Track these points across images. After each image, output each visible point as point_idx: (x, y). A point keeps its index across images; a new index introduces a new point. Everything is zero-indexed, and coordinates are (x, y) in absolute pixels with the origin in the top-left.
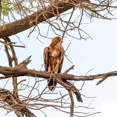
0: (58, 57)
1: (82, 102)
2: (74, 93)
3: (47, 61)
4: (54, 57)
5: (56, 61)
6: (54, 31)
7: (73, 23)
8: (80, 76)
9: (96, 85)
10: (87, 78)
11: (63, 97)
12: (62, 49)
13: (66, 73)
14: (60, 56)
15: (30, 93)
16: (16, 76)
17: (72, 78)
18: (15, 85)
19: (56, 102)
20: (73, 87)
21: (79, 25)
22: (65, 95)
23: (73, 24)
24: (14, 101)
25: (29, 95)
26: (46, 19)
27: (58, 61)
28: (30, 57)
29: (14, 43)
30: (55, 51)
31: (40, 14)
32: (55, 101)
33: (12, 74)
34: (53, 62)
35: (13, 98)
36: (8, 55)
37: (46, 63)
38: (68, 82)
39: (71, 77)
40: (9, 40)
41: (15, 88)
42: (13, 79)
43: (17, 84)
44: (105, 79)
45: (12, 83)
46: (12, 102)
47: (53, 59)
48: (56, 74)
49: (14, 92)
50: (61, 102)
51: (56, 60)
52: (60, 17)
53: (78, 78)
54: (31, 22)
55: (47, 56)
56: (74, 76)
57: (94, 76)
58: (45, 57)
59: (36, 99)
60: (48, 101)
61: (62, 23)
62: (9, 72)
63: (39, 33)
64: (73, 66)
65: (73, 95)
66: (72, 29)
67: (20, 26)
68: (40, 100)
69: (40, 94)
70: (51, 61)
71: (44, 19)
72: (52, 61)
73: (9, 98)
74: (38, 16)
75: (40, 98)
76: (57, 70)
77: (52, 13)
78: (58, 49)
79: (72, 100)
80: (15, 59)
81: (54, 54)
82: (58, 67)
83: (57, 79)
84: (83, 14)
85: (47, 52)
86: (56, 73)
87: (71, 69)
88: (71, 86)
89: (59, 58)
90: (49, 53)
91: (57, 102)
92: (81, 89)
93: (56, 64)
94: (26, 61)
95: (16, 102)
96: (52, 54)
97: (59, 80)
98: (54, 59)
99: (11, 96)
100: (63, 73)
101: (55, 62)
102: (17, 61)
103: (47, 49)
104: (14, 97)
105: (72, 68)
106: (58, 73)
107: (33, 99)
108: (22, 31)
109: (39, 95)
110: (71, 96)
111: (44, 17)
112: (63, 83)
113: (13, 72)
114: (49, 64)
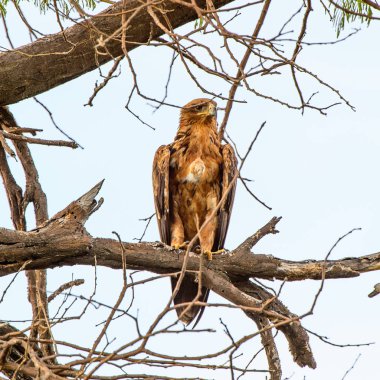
0: (211, 184)
1: (313, 365)
2: (278, 328)
3: (167, 201)
4: (194, 184)
5: (202, 199)
6: (194, 78)
7: (270, 43)
8: (304, 262)
9: (371, 295)
10: (331, 269)
11: (236, 345)
12: (225, 151)
13: (248, 249)
14: (221, 180)
15: (104, 332)
16: (43, 267)
17: (272, 269)
18: (40, 304)
19: (208, 367)
20: (276, 305)
21: (296, 51)
22: (246, 339)
23: (271, 46)
24: (37, 365)
25: (98, 342)
26: (163, 27)
27: (213, 202)
28: (99, 187)
29: (33, 132)
30: (199, 159)
31: (138, 9)
32: (204, 362)
33: (25, 260)
34: (194, 206)
35: (33, 355)
36: (10, 182)
37: (161, 211)
38: (253, 286)
39: (267, 265)
40: (10, 120)
41: (40, 313)
42: (32, 279)
43: (46, 300)
45: (26, 294)
46: (28, 370)
47: (193, 193)
48: (206, 256)
49: (35, 333)
50: (232, 367)
51: (205, 196)
52: (217, 19)
53: (296, 269)
54: (101, 42)
55: (166, 181)
56: (277, 261)
57: (358, 260)
58: (157, 186)
59: (125, 357)
60: (174, 362)
61: (226, 45)
62: (15, 251)
63: (136, 86)
64: (275, 221)
65: (275, 340)
66: (266, 72)
67: (55, 60)
68: (145, 362)
69: (144, 333)
70: (182, 199)
71: (156, 26)
72: (189, 203)
73: (15, 357)
74: (128, 16)
75: (142, 350)
76: (211, 237)
77: (186, 4)
78: (207, 151)
79: (273, 361)
80: (36, 196)
81: (195, 173)
82: (214, 228)
83: (211, 274)
84: (310, 9)
85: (166, 165)
86: (206, 248)
87: (268, 232)
88: (268, 301)
89: (216, 187)
90: (173, 171)
91: (214, 367)
92: (311, 313)
93: (203, 211)
94: (82, 203)
95: (44, 368)
96: (185, 174)
97: (217, 280)
98: (197, 194)
99: (25, 345)
100: (235, 251)
101: (199, 205)
102: (45, 204)
103: (167, 153)
104: (35, 349)
105: (270, 228)
106: (214, 249)
107: (114, 357)
108: (63, 81)
109: (141, 337)
110: (268, 344)
111: (152, 19)
112: (234, 289)
113: (31, 250)
114: (177, 215)
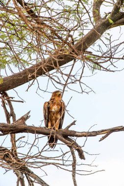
0: (58, 112)
1: (84, 159)
2: (76, 150)
3: (47, 116)
4: (54, 112)
5: (56, 116)
6: (54, 85)
7: (74, 76)
8: (82, 132)
9: (100, 141)
10: (89, 134)
11: (64, 154)
13: (68, 129)
14: (61, 111)
15: (30, 151)
16: (15, 133)
17: (74, 134)
18: (14, 143)
20: (75, 143)
21: (81, 78)
22: (67, 153)
24: (13, 159)
25: (28, 153)
26: (46, 72)
27: (59, 117)
29: (12, 98)
30: (56, 106)
31: (39, 67)
32: (56, 159)
33: (10, 131)
36: (6, 111)
37: (46, 119)
38: (69, 139)
40: (6, 95)
41: (14, 145)
42: (12, 136)
43: (15, 142)
44: (109, 134)
45: (10, 140)
46: (10, 160)
48: (57, 131)
49: (12, 150)
50: (63, 160)
52: (60, 69)
53: (80, 134)
54: (30, 76)
55: (47, 111)
56: (75, 132)
57: (96, 132)
59: (36, 157)
60: (48, 158)
61: (62, 76)
62: (7, 129)
63: (39, 87)
64: (75, 121)
65: (75, 153)
66: (73, 83)
67: (18, 80)
68: (41, 158)
69: (40, 151)
70: (51, 116)
71: (44, 71)
73: (7, 156)
74: (37, 69)
75: (40, 155)
76: (58, 126)
77: (52, 66)
79: (74, 158)
80: (13, 115)
81: (54, 109)
82: (59, 123)
83: (58, 135)
84: (84, 67)
85: (47, 107)
86: (57, 129)
88: (73, 142)
90: (49, 108)
91: (58, 160)
92: (83, 146)
93: (56, 119)
94: (25, 117)
96: (52, 109)
97: (60, 137)
99: (9, 154)
100: (64, 129)
102: (15, 117)
103: (47, 104)
104: (12, 155)
105: (74, 123)
106: (59, 129)
107: (33, 157)
110: (73, 153)
113: (11, 129)
114: (49, 120)
